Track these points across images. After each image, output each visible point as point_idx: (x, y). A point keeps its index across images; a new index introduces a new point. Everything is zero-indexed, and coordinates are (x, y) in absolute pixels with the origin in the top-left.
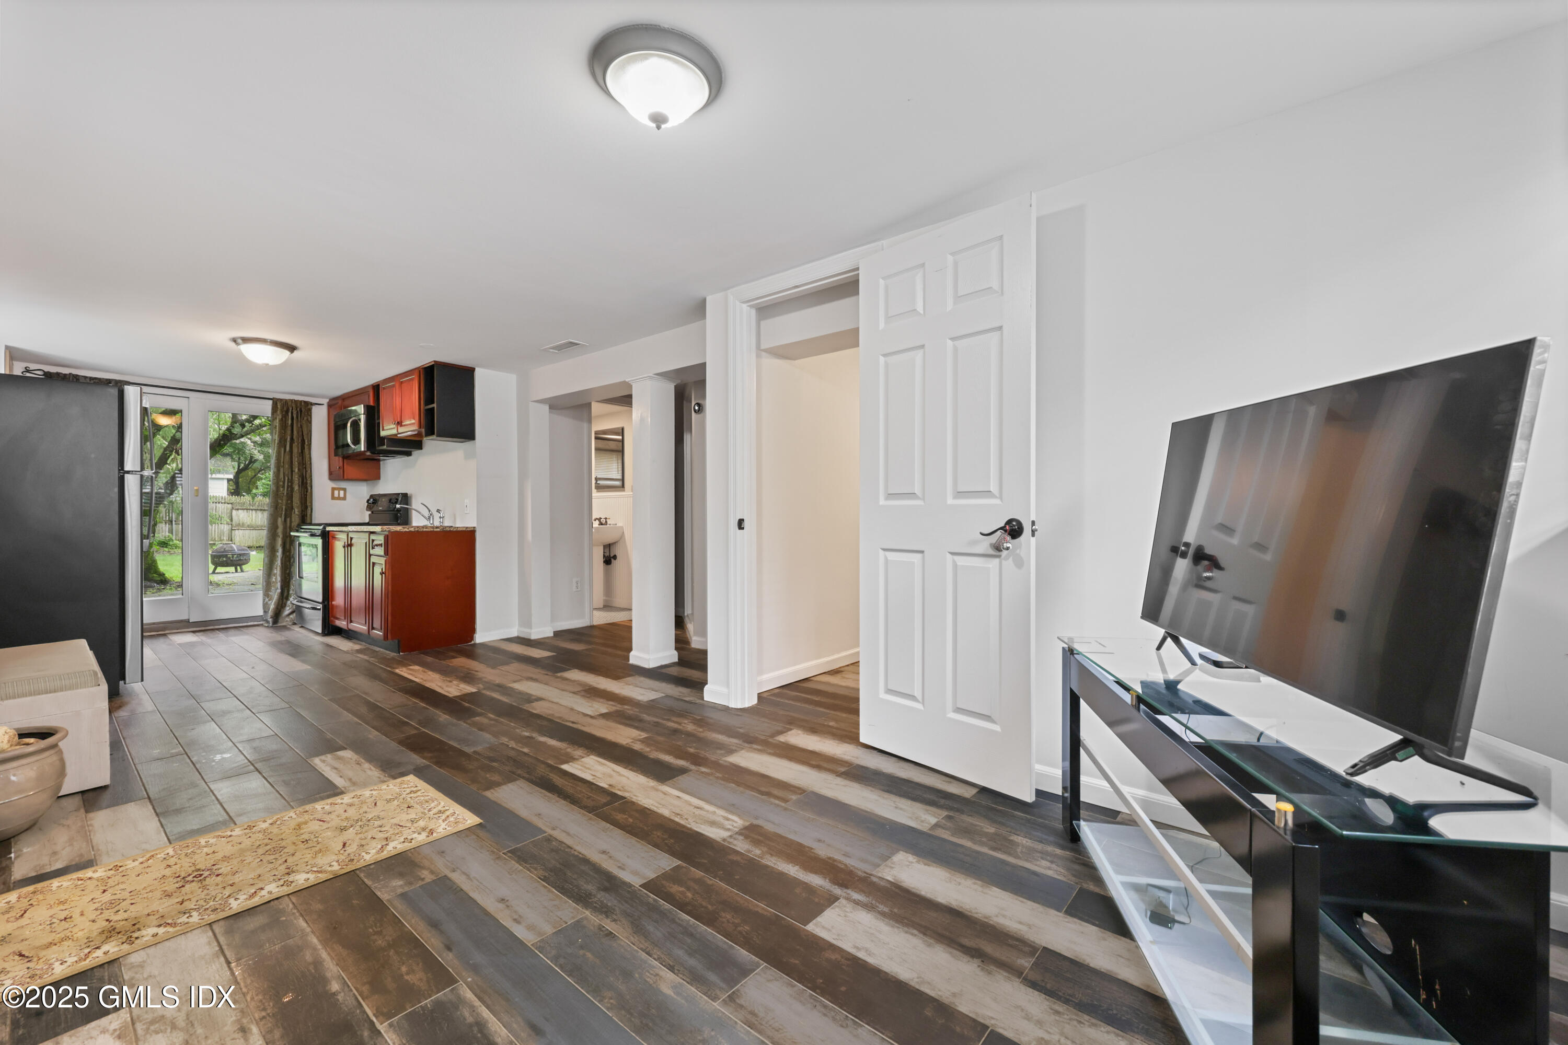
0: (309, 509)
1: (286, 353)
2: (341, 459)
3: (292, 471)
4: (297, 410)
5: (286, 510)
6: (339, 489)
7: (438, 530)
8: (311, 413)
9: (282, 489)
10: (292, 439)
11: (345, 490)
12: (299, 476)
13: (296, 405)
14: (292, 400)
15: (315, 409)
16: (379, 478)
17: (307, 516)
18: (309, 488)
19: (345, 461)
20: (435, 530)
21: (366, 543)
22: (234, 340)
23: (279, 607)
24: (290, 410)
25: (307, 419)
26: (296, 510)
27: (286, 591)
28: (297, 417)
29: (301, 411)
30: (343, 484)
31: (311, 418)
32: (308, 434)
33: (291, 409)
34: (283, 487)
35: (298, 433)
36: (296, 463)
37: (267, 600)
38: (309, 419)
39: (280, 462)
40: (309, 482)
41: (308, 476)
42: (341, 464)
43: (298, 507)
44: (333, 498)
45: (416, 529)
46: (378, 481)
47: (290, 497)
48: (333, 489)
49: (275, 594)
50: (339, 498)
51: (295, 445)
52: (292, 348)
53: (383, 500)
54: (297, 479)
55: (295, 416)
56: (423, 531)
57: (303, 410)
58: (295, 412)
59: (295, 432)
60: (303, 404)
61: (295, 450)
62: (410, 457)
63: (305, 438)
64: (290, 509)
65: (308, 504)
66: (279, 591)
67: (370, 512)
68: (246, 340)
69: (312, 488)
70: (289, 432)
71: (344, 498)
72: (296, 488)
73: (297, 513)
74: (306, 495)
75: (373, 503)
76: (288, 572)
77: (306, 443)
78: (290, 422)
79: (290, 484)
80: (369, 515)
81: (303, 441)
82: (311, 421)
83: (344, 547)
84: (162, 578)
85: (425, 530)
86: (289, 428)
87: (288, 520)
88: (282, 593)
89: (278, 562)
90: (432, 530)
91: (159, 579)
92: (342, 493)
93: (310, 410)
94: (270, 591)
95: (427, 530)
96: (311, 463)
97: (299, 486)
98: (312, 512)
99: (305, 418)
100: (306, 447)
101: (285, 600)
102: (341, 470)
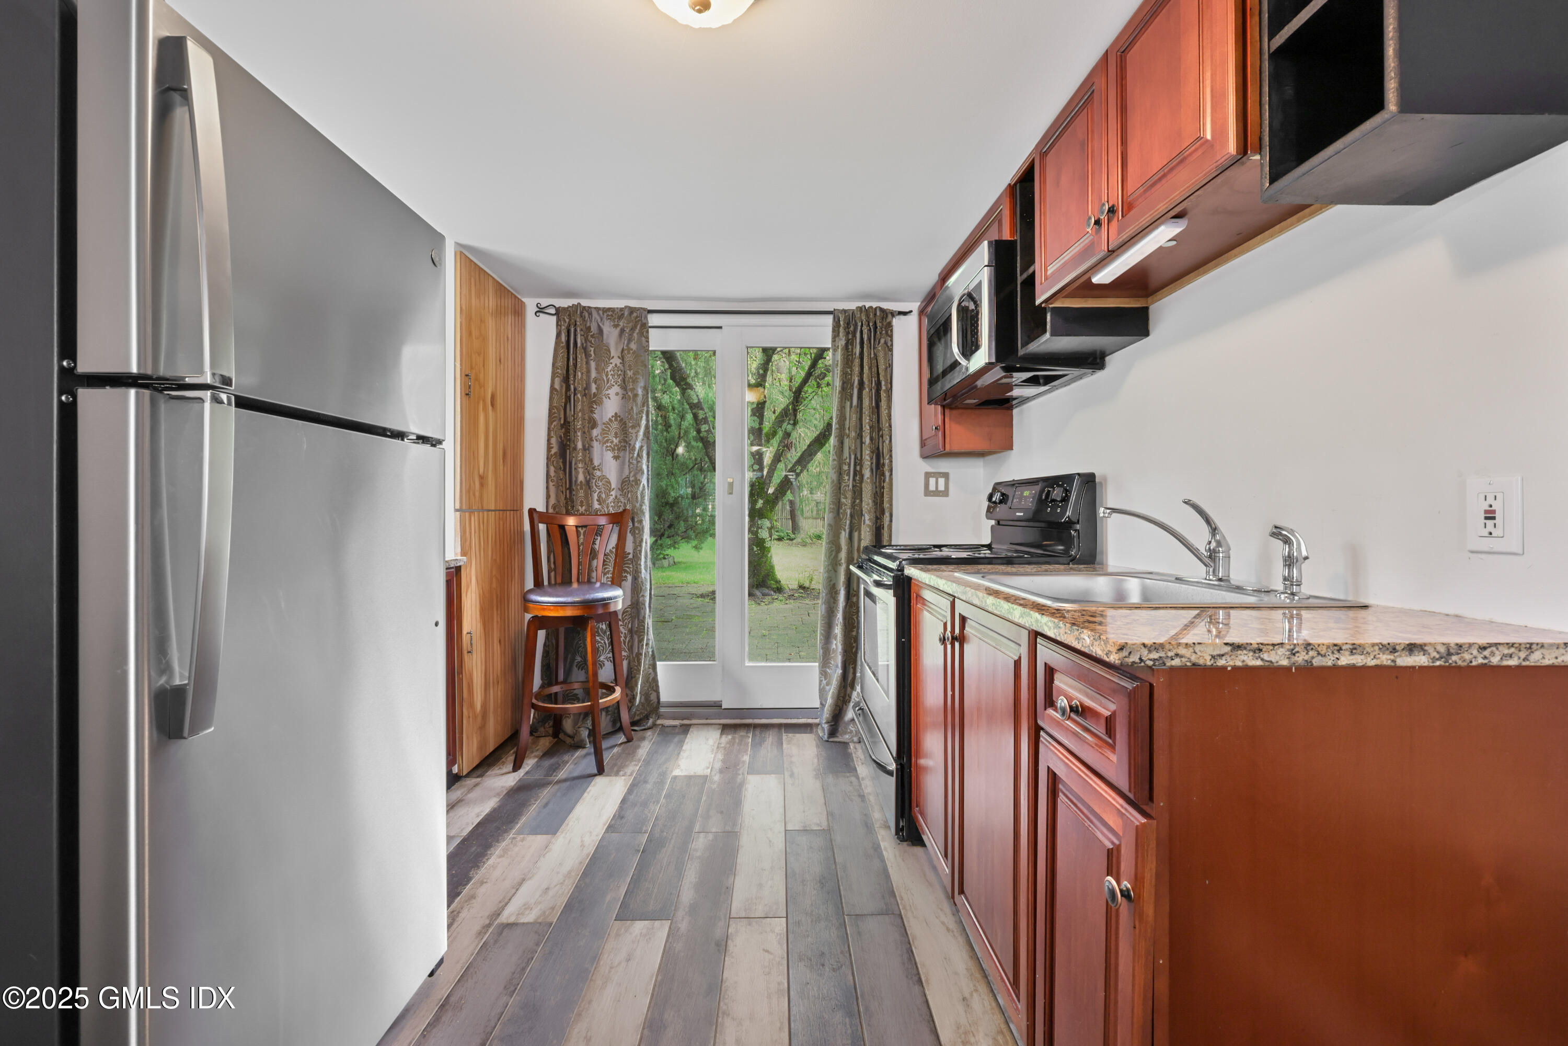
0: (887, 514)
2: (939, 408)
3: (862, 443)
4: (869, 325)
5: (852, 516)
6: (937, 475)
7: (1420, 660)
8: (892, 331)
9: (847, 478)
10: (861, 383)
11: (946, 476)
12: (872, 452)
13: (868, 316)
14: (862, 309)
15: (896, 322)
16: (1010, 447)
17: (883, 528)
18: (887, 474)
19: (947, 411)
20: (1406, 661)
21: (1017, 663)
23: (840, 704)
24: (859, 328)
25: (886, 343)
26: (867, 517)
27: (851, 671)
28: (869, 339)
29: (876, 328)
30: (943, 465)
31: (892, 340)
32: (886, 369)
33: (860, 324)
34: (848, 475)
35: (870, 368)
36: (868, 427)
37: (824, 682)
38: (889, 344)
39: (844, 429)
40: (887, 462)
41: (885, 451)
42: (940, 422)
43: (869, 512)
44: (928, 493)
45: (1301, 658)
46: (1009, 452)
47: (857, 493)
48: (928, 475)
49: (836, 672)
50: (937, 493)
51: (866, 392)
53: (1026, 493)
54: (867, 457)
55: (865, 337)
56: (1335, 668)
57: (879, 324)
58: (865, 331)
59: (865, 369)
60: (878, 313)
61: (866, 402)
62: (1100, 374)
63: (882, 378)
64: (857, 514)
65: (886, 505)
66: (839, 671)
67: (993, 522)
69: (891, 475)
70: (856, 369)
71: (945, 493)
72: (867, 473)
73: (867, 522)
74: (883, 488)
75: (1001, 502)
76: (854, 633)
77: (884, 388)
78: (857, 350)
79: (858, 468)
80: (992, 527)
81: (879, 384)
82: (892, 345)
83: (943, 640)
84: (778, 585)
85: (1345, 660)
86: (857, 362)
87: (856, 534)
88: (844, 676)
89: (840, 616)
90: (1385, 659)
91: (775, 586)
92: (942, 481)
93: (890, 325)
94: (829, 667)
95: (1358, 660)
96: (890, 426)
97: (872, 470)
98: (891, 521)
99: (882, 341)
100: (883, 395)
101: (849, 689)
102: (940, 434)
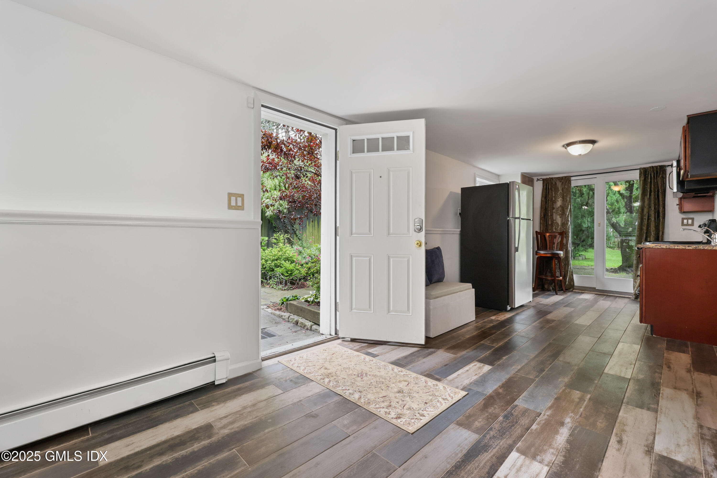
0: (661, 232)
1: (590, 146)
2: (678, 199)
3: (651, 210)
5: (647, 233)
6: (687, 219)
8: (666, 172)
11: (692, 218)
13: (655, 169)
14: (650, 167)
15: (668, 170)
16: (714, 209)
17: (660, 237)
18: (661, 219)
19: (682, 199)
22: (563, 146)
25: (662, 177)
28: (655, 176)
30: (691, 215)
33: (650, 172)
34: (646, 220)
35: (654, 186)
40: (661, 215)
41: (661, 212)
42: (679, 203)
43: (653, 231)
44: (683, 224)
47: (649, 225)
48: (684, 219)
50: (687, 225)
52: (593, 142)
55: (652, 176)
57: (659, 171)
58: (653, 174)
59: (652, 186)
60: (659, 167)
61: (653, 197)
64: (649, 232)
65: (661, 229)
68: (569, 145)
69: (664, 219)
71: (692, 224)
74: (660, 223)
78: (649, 180)
87: (648, 239)
93: (664, 170)
96: (664, 204)
97: (655, 218)
99: (660, 176)
102: (679, 206)
